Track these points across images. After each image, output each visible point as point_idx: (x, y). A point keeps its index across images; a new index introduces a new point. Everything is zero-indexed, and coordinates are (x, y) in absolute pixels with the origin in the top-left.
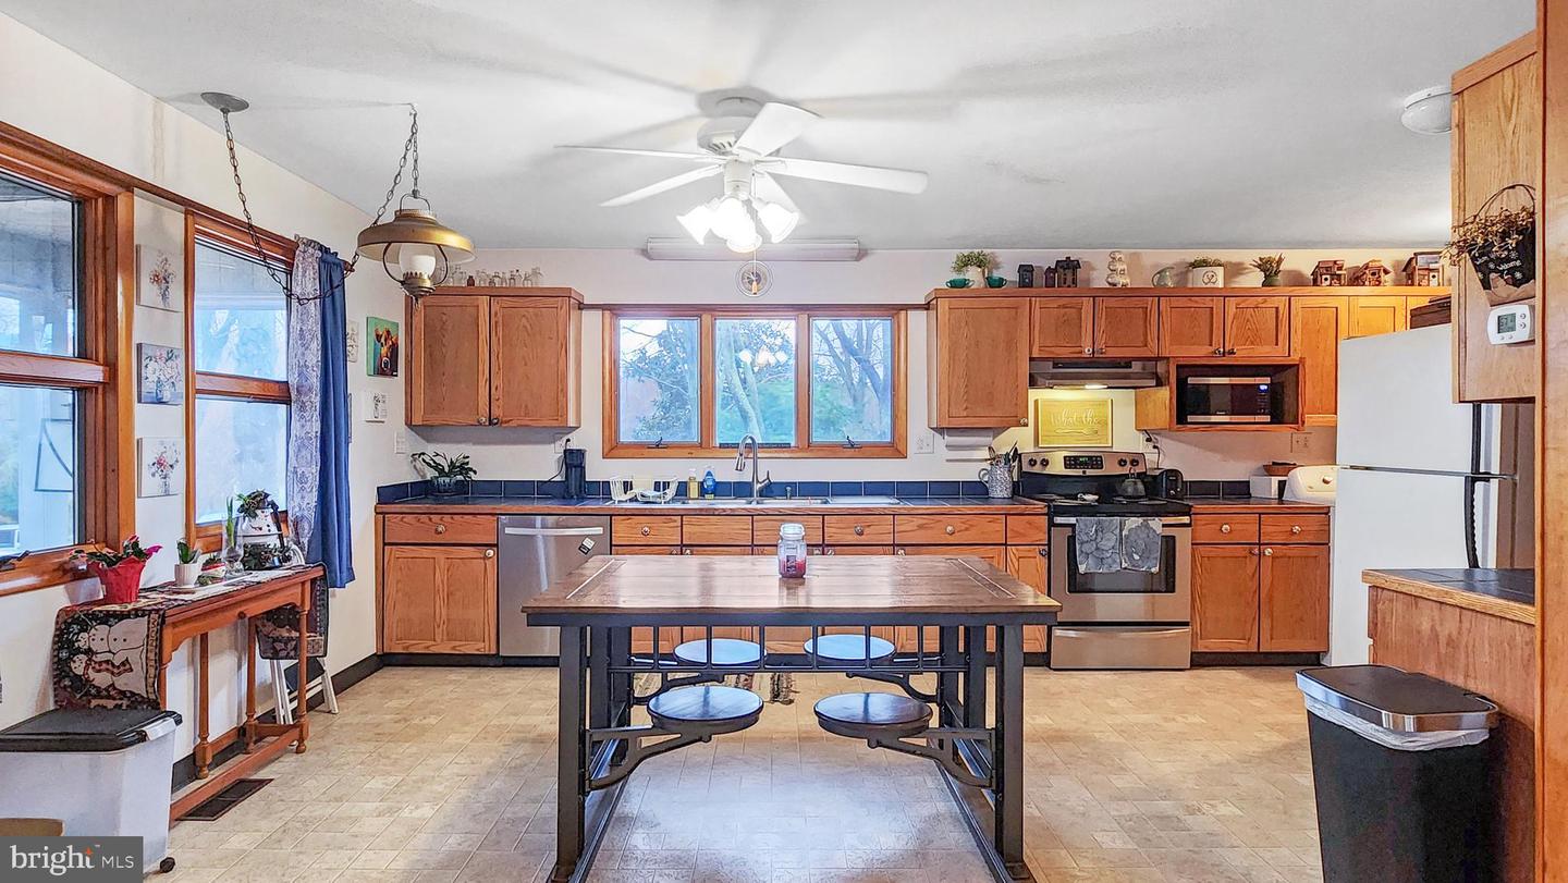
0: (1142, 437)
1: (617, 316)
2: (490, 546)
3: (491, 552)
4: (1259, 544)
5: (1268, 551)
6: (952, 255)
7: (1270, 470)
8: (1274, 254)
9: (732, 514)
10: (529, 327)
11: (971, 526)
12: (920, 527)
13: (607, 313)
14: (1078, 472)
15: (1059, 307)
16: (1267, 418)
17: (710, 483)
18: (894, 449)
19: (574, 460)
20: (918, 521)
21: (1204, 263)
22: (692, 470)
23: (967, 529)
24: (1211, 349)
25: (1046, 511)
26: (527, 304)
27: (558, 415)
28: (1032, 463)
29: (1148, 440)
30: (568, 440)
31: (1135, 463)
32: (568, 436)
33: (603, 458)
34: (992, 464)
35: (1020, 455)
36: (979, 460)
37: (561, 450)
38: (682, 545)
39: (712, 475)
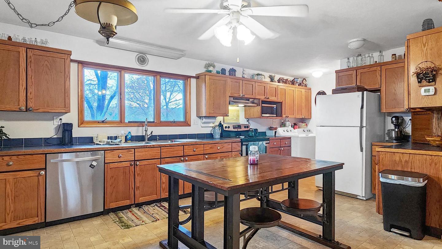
0: (246, 120)
1: (83, 67)
2: (42, 169)
3: (43, 172)
4: (280, 147)
5: (282, 149)
6: (204, 63)
7: (271, 129)
8: (273, 75)
9: (154, 147)
10: (49, 66)
11: (224, 146)
12: (211, 148)
13: (80, 65)
14: (236, 130)
15: (235, 82)
16: (275, 115)
17: (130, 136)
18: (186, 123)
19: (67, 128)
20: (210, 146)
21: (261, 75)
22: (122, 132)
23: (223, 148)
24: (265, 97)
25: (240, 141)
26: (48, 55)
27: (65, 108)
28: (226, 127)
29: (247, 121)
30: (61, 119)
31: (248, 127)
32: (60, 117)
33: (78, 127)
34: (214, 128)
35: (223, 125)
36: (211, 127)
37: (57, 124)
38: (135, 161)
39: (130, 133)
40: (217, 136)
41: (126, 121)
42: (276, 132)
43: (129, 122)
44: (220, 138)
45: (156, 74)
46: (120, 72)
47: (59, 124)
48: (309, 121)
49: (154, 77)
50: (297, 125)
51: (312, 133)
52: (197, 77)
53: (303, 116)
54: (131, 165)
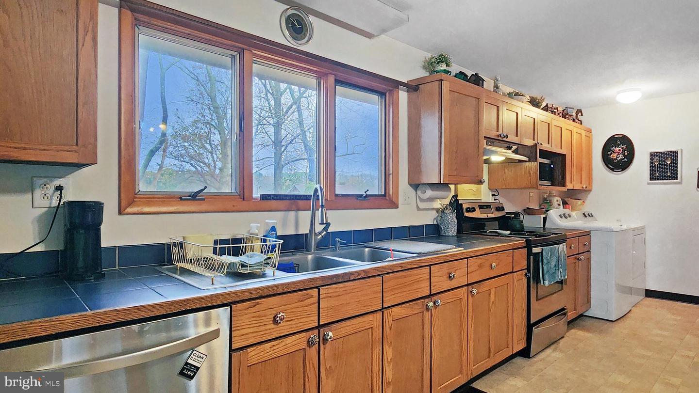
0: (491, 193)
1: (137, 23)
4: (578, 254)
5: (583, 259)
7: (530, 212)
11: (501, 261)
12: (480, 266)
13: (127, 13)
14: (485, 216)
15: (492, 104)
16: (551, 183)
19: (81, 218)
20: (479, 261)
23: (499, 264)
24: (534, 143)
25: (525, 244)
27: (77, 145)
28: (469, 210)
29: (494, 195)
30: (59, 188)
31: (503, 209)
32: (58, 182)
33: (120, 213)
34: (442, 211)
35: (461, 204)
36: (433, 209)
37: (46, 203)
38: (319, 327)
39: (275, 231)
40: (452, 231)
41: (256, 195)
42: (545, 219)
43: (264, 197)
44: (457, 235)
45: (327, 71)
46: (242, 52)
47: (55, 203)
48: (587, 197)
49: (319, 79)
50: (568, 204)
51: (597, 221)
52: (413, 87)
53: (584, 186)
54: (310, 344)
